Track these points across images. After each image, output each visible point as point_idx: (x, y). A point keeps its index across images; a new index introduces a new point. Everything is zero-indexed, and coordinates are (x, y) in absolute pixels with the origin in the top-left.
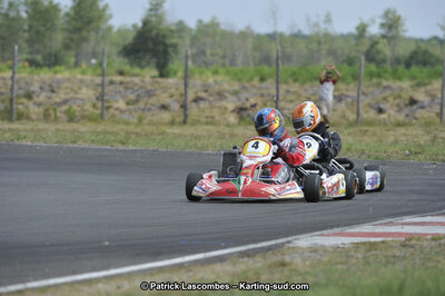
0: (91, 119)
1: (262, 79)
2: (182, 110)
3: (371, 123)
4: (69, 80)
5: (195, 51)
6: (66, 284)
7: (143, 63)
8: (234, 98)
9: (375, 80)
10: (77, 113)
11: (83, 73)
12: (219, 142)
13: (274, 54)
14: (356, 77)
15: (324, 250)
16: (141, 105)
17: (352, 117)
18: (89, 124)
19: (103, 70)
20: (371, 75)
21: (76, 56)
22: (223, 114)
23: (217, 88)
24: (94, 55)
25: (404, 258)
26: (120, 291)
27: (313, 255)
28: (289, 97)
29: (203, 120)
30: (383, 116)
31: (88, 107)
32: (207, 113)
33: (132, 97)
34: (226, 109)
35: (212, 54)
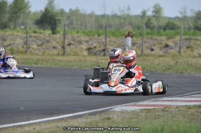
0: (21, 53)
1: (99, 35)
2: (62, 49)
3: (148, 55)
4: (11, 35)
5: (68, 22)
6: (10, 127)
7: (45, 28)
8: (86, 44)
9: (150, 36)
10: (15, 50)
11: (18, 32)
12: (79, 64)
13: (104, 24)
14: (141, 35)
15: (127, 112)
16: (44, 47)
17: (139, 52)
18: (20, 55)
19: (27, 31)
20: (148, 34)
21: (15, 24)
22: (81, 51)
23: (78, 39)
24: (23, 24)
25: (163, 116)
26: (35, 130)
27: (122, 114)
28: (111, 43)
29: (72, 53)
30: (153, 52)
31: (20, 47)
32: (74, 50)
33: (40, 43)
34: (83, 48)
35: (76, 24)
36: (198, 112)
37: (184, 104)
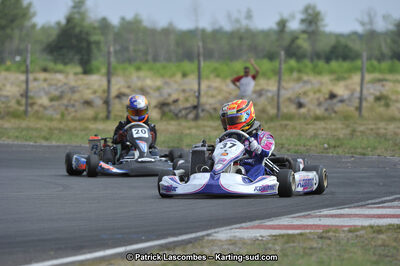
0: (14, 115)
1: (184, 75)
2: (105, 106)
3: (290, 117)
5: (118, 48)
7: (67, 60)
8: (157, 94)
9: (295, 75)
10: (1, 110)
11: (8, 70)
15: (243, 242)
16: (65, 101)
17: (272, 111)
18: (13, 121)
19: (27, 67)
20: (291, 70)
23: (139, 84)
24: (19, 52)
25: (321, 249)
27: (232, 247)
28: (211, 92)
30: (303, 110)
31: (13, 103)
33: (56, 93)
35: (135, 51)
36: (395, 240)
37: (367, 222)
